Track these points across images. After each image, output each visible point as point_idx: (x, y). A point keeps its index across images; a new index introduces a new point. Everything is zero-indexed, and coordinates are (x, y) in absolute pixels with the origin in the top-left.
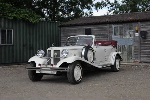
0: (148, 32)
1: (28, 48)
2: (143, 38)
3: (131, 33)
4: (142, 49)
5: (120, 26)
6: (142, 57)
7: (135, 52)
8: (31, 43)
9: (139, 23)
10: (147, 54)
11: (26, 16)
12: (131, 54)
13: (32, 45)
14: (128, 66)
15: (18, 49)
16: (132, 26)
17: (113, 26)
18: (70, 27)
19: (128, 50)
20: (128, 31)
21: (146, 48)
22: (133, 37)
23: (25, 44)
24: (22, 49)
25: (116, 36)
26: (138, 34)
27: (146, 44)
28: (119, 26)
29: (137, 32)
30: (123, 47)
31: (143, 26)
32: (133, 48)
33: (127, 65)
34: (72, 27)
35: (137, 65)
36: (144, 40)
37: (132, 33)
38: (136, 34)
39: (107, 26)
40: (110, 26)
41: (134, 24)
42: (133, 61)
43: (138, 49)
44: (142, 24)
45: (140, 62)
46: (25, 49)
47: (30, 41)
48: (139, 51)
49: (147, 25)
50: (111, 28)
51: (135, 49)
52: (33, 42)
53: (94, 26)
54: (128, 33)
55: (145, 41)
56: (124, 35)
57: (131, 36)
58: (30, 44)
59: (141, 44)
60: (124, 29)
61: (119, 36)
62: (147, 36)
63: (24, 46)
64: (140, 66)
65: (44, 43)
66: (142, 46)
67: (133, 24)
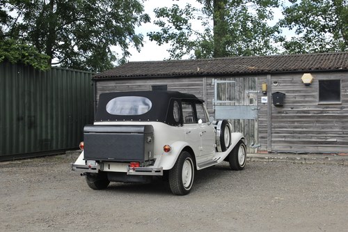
0: (286, 94)
1: (26, 124)
2: (277, 106)
3: (252, 96)
4: (274, 128)
5: (229, 82)
6: (275, 142)
7: (259, 132)
8: (33, 114)
9: (269, 77)
10: (284, 137)
11: (24, 56)
12: (253, 136)
13: (33, 118)
14: (252, 160)
15: (8, 126)
16: (254, 82)
17: (215, 82)
18: (118, 82)
19: (246, 128)
20: (247, 92)
21: (282, 124)
22: (255, 103)
23: (20, 115)
24: (15, 126)
25: (220, 102)
26: (266, 98)
27: (283, 117)
28: (227, 81)
29: (265, 94)
30: (236, 124)
31: (276, 83)
32: (256, 126)
33: (251, 158)
34: (123, 82)
35: (271, 158)
36: (279, 109)
37: (255, 96)
38: (262, 98)
39: (202, 81)
40: (209, 82)
41: (258, 79)
42: (256, 150)
43: (266, 127)
44: (275, 79)
45: (270, 153)
46: (20, 127)
47: (30, 110)
48: (269, 131)
49: (285, 82)
50: (210, 84)
51: (259, 127)
52: (35, 111)
53: (174, 80)
54: (245, 95)
55: (279, 113)
56: (238, 100)
57: (251, 101)
58: (30, 117)
59: (272, 118)
60: (237, 88)
61: (227, 101)
62: (285, 103)
63: (18, 119)
64: (278, 159)
65: (54, 114)
66: (275, 122)
67: (256, 78)
